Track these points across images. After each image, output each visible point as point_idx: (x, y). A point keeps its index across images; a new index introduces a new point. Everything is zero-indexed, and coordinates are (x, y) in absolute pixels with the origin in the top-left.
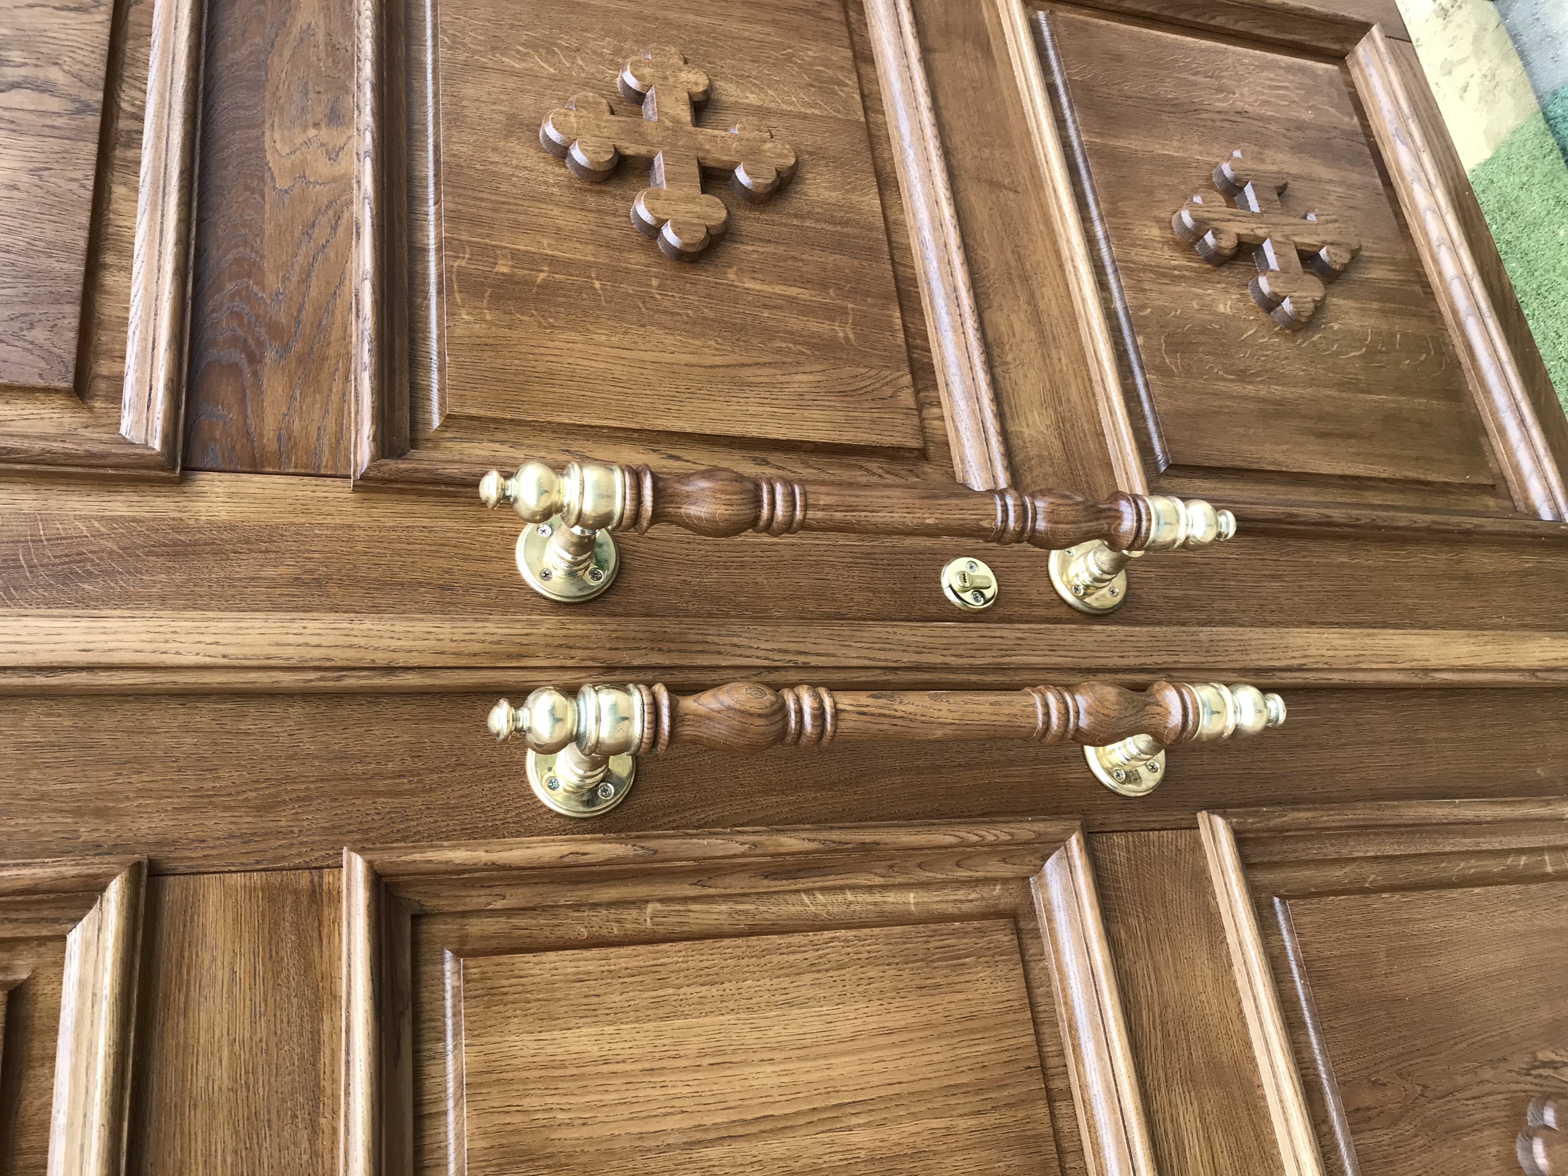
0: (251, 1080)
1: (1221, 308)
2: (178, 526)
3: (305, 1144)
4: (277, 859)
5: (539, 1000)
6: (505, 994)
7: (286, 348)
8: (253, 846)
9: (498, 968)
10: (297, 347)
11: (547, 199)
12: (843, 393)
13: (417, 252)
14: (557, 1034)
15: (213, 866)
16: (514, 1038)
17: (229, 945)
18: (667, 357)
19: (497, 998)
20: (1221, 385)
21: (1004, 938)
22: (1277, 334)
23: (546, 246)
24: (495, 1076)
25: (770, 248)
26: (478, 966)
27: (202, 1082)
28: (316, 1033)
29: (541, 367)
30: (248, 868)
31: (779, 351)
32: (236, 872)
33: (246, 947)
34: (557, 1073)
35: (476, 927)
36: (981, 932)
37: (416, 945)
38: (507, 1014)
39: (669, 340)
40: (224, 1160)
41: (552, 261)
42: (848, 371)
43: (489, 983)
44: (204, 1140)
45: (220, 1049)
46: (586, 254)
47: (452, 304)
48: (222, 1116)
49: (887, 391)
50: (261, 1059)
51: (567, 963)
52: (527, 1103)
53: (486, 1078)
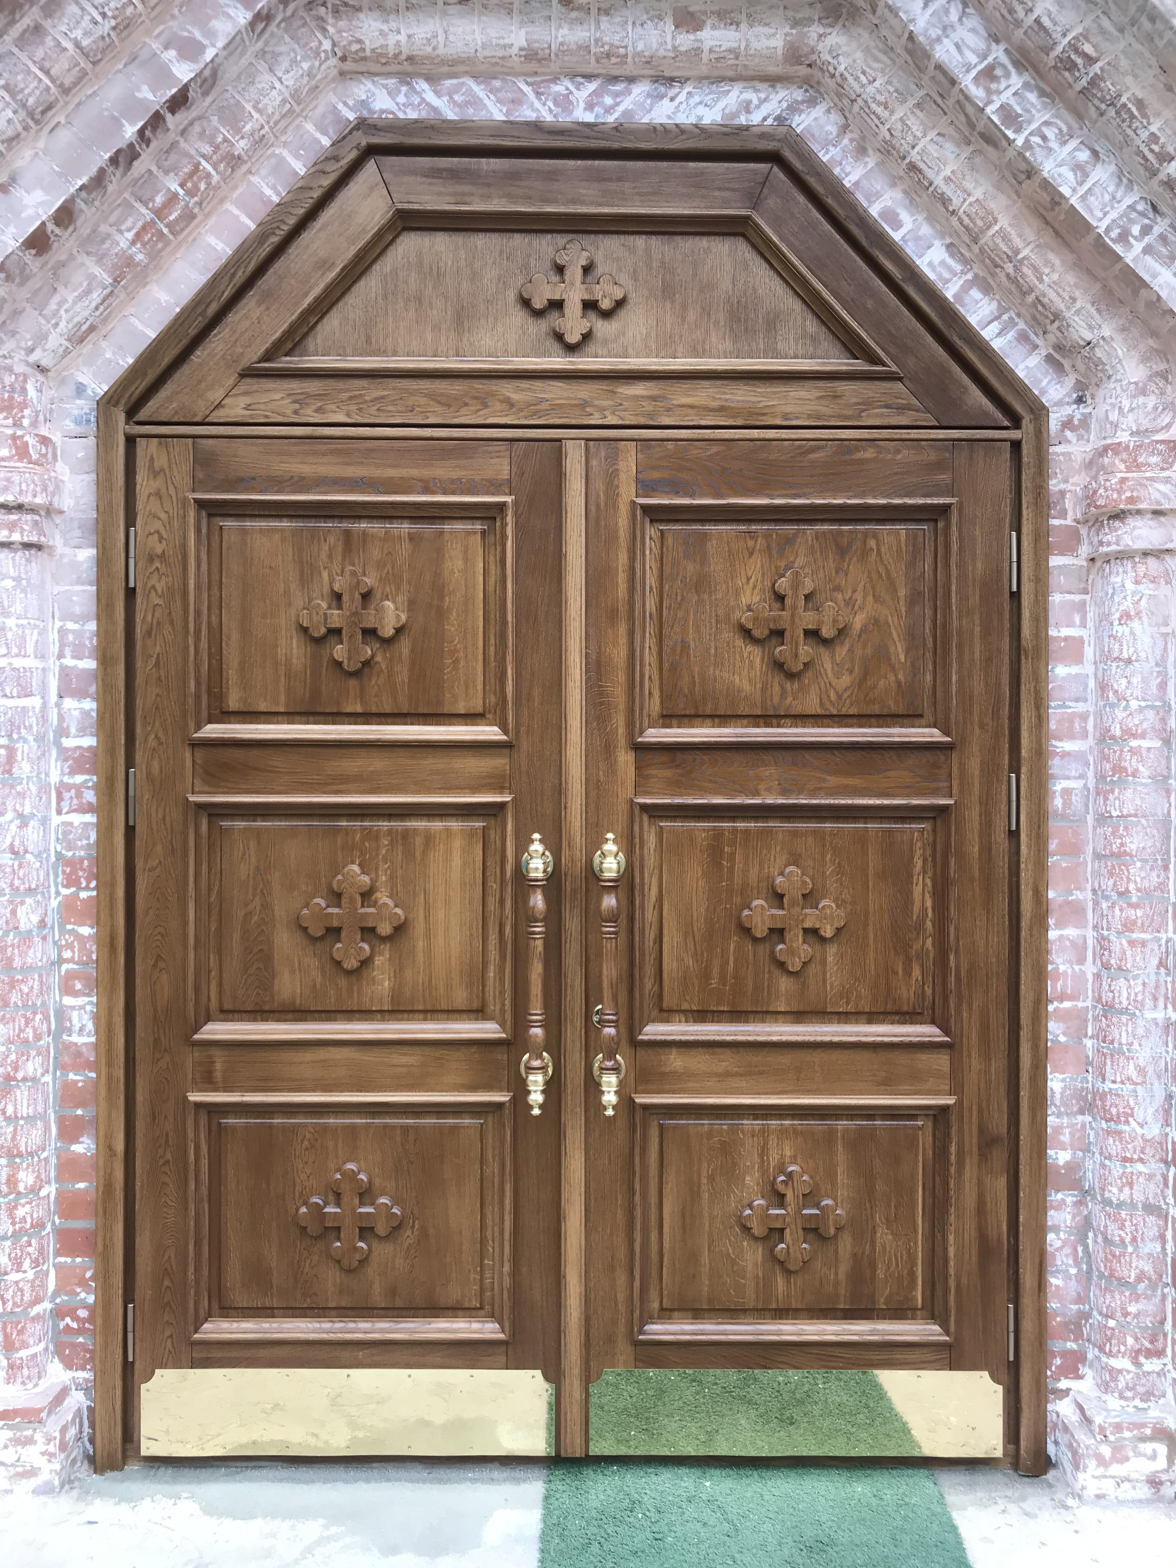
0: (455, 773)
1: (748, 1178)
2: (615, 747)
4: (513, 778)
5: (470, 850)
6: (472, 840)
7: (682, 776)
8: (517, 771)
9: (479, 838)
10: (684, 780)
11: (761, 867)
12: (685, 979)
13: (733, 819)
14: (459, 853)
15: (512, 761)
16: (459, 842)
17: (491, 766)
18: (695, 908)
20: (705, 1164)
21: (476, 1005)
22: (737, 1207)
23: (739, 865)
24: (450, 837)
25: (751, 957)
26: (480, 832)
28: (465, 788)
29: (685, 861)
30: (511, 770)
31: (702, 954)
32: (510, 767)
33: (489, 770)
34: (448, 853)
35: (492, 832)
36: (478, 996)
37: (489, 815)
38: (466, 841)
39: (702, 910)
41: (733, 866)
42: (696, 982)
43: (476, 836)
44: (441, 762)
45: (463, 765)
46: (737, 879)
47: (708, 830)
48: (446, 766)
49: (688, 998)
50: (459, 775)
51: (479, 858)
52: (441, 845)
53: (450, 834)
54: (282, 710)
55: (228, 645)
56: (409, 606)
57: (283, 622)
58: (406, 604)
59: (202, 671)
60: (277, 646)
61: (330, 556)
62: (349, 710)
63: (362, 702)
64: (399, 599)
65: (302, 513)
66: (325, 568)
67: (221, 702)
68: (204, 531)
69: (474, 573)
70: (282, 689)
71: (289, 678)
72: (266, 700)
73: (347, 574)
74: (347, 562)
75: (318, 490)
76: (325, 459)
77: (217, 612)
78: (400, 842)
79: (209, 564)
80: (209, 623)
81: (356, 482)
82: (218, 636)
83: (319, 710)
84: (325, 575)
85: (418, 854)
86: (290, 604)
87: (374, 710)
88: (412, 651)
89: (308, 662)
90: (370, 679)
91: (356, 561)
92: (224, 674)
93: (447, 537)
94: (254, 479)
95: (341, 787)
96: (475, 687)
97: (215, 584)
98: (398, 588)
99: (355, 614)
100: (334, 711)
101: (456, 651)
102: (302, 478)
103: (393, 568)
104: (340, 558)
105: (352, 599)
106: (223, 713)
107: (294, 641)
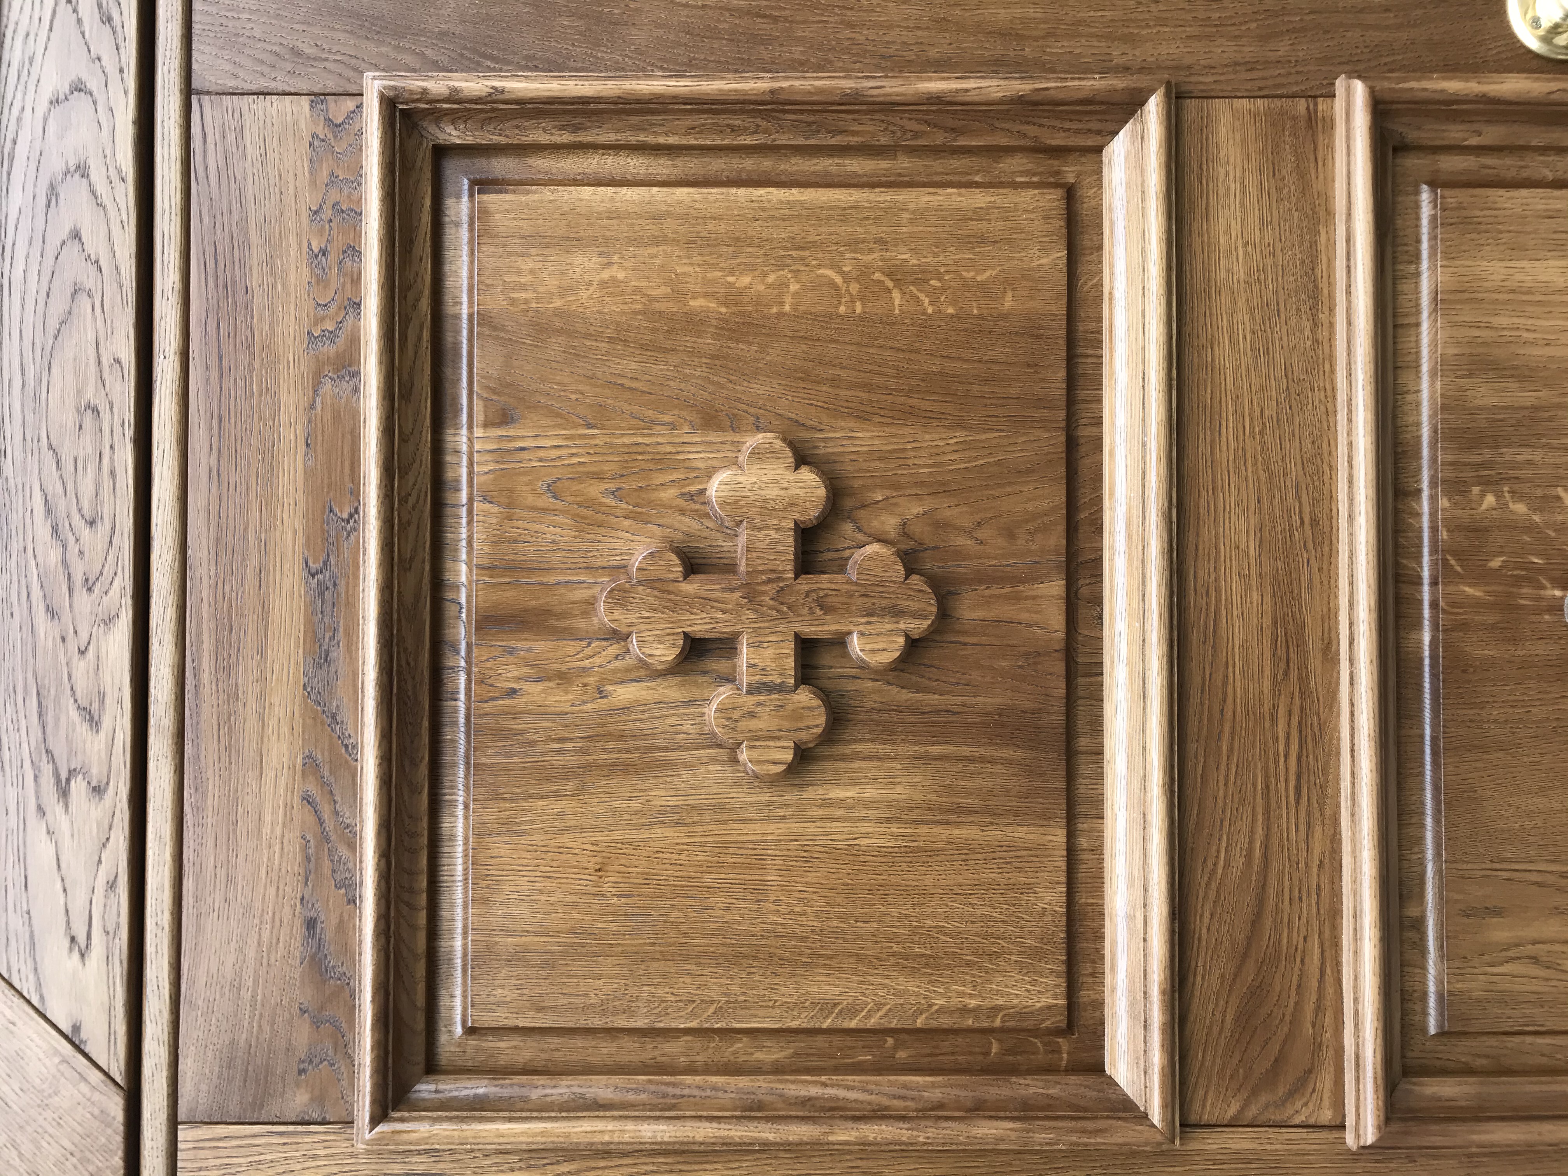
0: (1262, 277)
3: (1307, 333)
4: (1276, 86)
5: (1509, 232)
6: (1480, 223)
8: (1255, 74)
9: (1472, 200)
14: (1525, 263)
15: (1222, 91)
16: (1485, 263)
17: (1239, 160)
19: (1471, 227)
24: (1467, 295)
26: (1455, 197)
27: (1223, 274)
28: (1314, 244)
30: (1252, 94)
32: (1243, 97)
33: (1254, 164)
34: (1525, 298)
38: (1481, 242)
40: (1245, 338)
43: (1464, 213)
44: (1228, 321)
45: (1236, 248)
48: (1241, 303)
50: (1269, 261)
51: (1537, 200)
52: (1496, 321)
53: (1459, 296)
54: (1059, 836)
55: (852, 1011)
56: (721, 428)
57: (776, 829)
58: (713, 437)
59: (936, 1095)
60: (853, 853)
61: (563, 678)
62: (1056, 619)
63: (1033, 578)
64: (699, 458)
65: (424, 769)
66: (601, 694)
67: (1035, 1032)
68: (479, 1087)
69: (612, 215)
70: (995, 834)
71: (958, 810)
72: (1029, 888)
73: (622, 618)
74: (581, 624)
75: (345, 715)
76: (249, 690)
77: (741, 1045)
78: (1487, 454)
79: (588, 1070)
80: (778, 1070)
81: (322, 589)
82: (820, 1041)
83: (1058, 718)
84: (623, 694)
85: (1527, 398)
86: (721, 807)
87: (1056, 539)
88: (862, 416)
89: (904, 749)
90: (959, 554)
91: (581, 594)
92: (946, 1022)
93: (497, 303)
94: (311, 924)
95: (1314, 644)
96: (979, 214)
97: (652, 1051)
98: (663, 462)
99: (751, 595)
100: (1060, 667)
101: (863, 274)
102: (311, 765)
103: (598, 476)
104: (571, 647)
105: (705, 602)
106: (1070, 1026)
107: (838, 793)
